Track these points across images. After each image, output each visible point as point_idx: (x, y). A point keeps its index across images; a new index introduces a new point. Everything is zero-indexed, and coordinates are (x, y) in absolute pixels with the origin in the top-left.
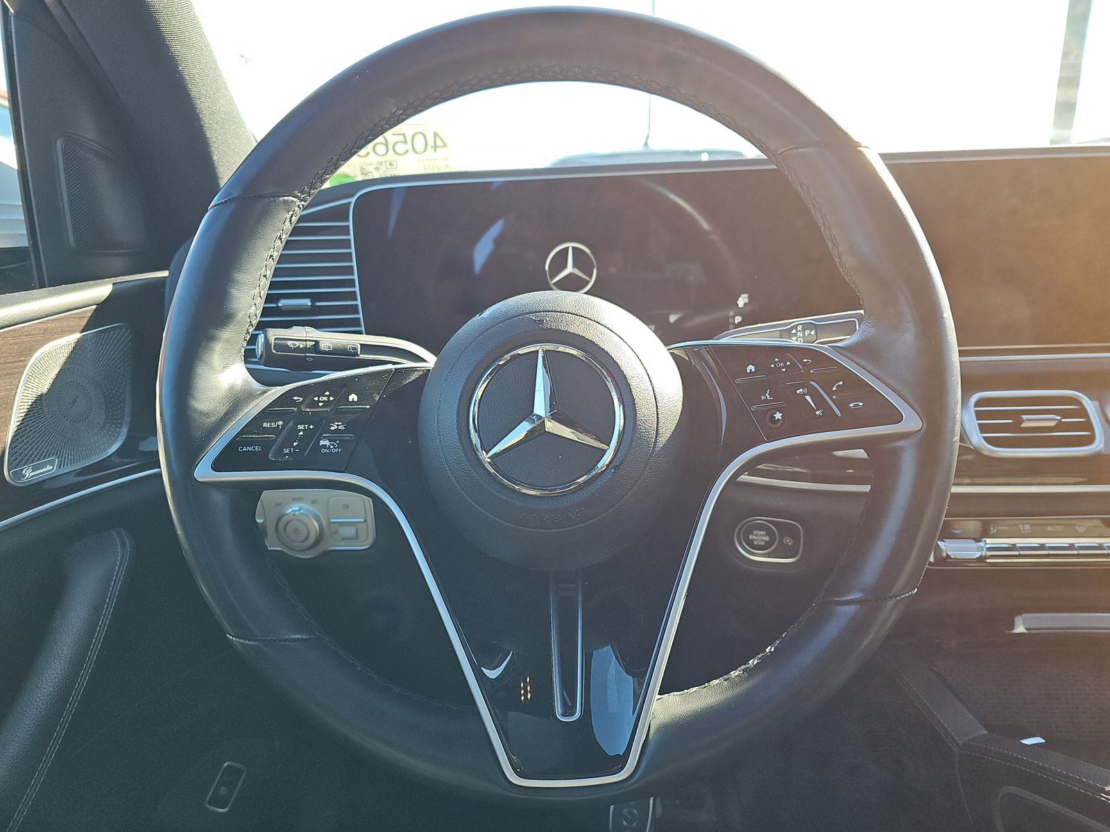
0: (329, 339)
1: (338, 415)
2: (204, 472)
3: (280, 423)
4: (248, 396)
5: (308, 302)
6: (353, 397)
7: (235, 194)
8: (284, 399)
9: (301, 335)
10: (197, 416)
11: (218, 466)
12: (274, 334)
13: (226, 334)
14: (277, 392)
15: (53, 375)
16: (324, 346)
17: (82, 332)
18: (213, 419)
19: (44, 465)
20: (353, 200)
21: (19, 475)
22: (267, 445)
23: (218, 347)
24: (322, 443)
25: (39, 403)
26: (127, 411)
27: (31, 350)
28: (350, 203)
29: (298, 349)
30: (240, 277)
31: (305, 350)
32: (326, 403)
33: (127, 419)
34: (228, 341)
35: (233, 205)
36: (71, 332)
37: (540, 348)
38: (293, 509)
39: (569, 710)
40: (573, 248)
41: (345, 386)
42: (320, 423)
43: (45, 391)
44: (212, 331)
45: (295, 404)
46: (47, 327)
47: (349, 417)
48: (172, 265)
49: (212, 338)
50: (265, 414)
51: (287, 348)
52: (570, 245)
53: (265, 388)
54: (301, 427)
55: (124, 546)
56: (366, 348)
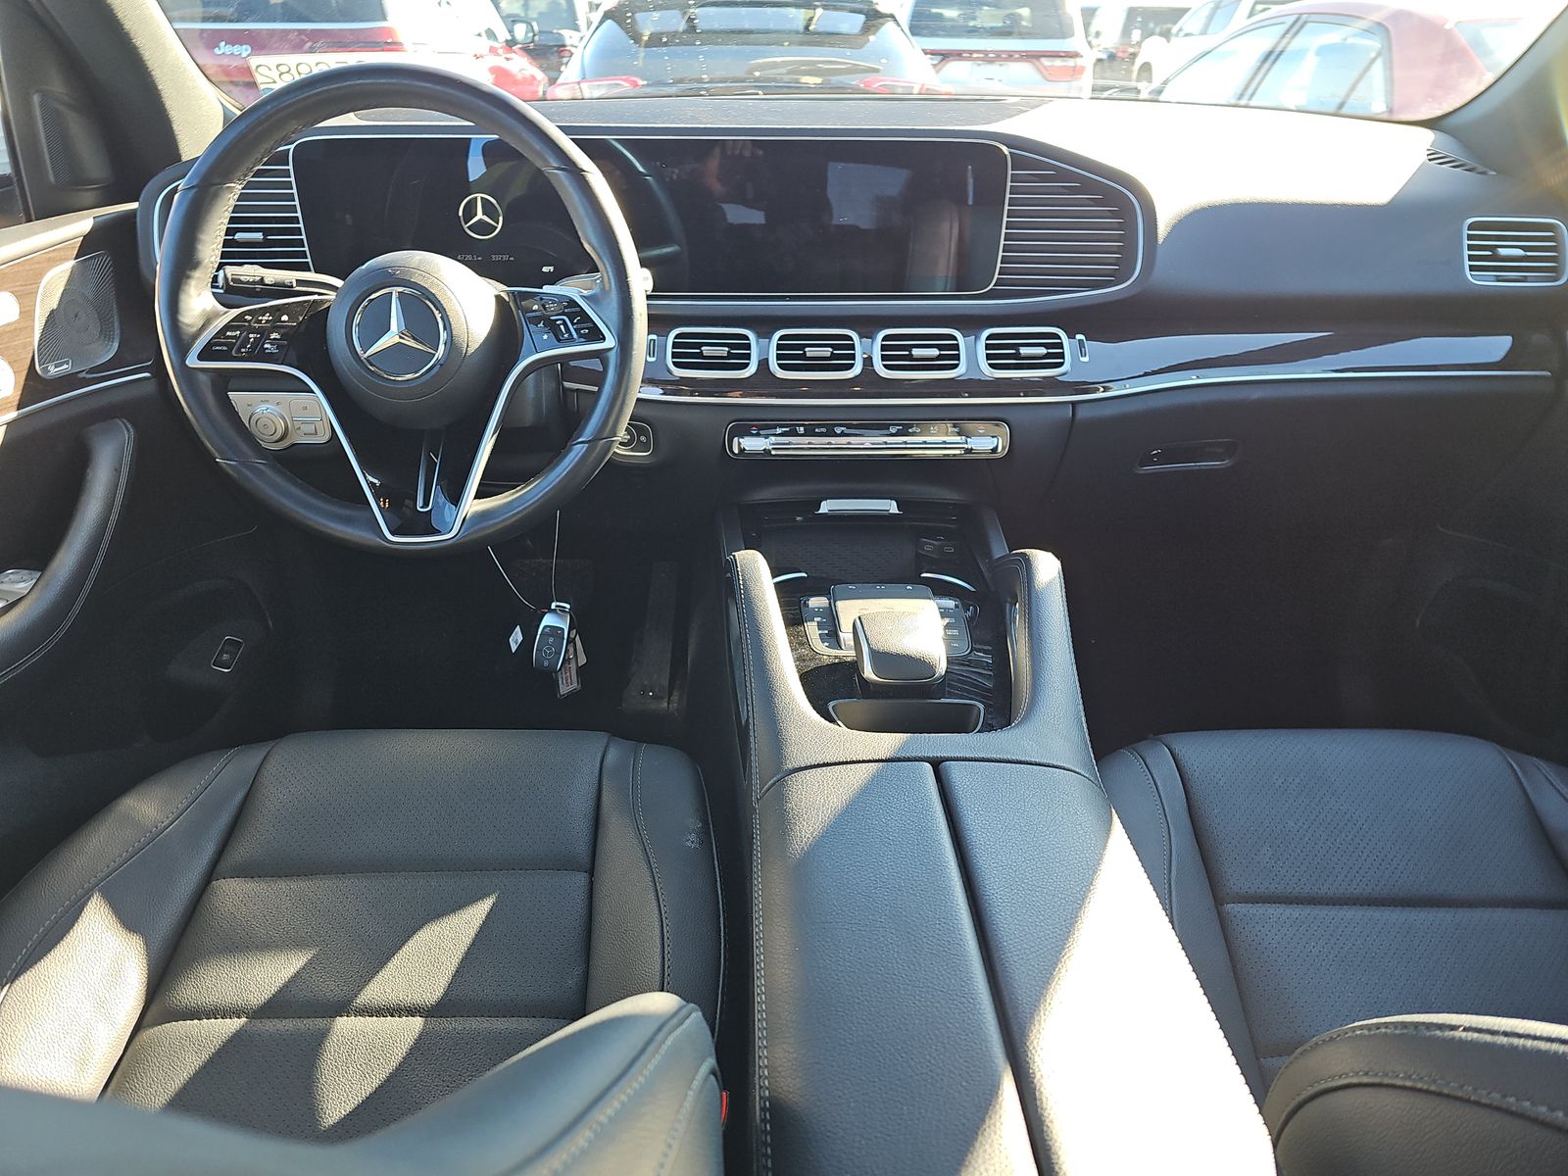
0: (272, 276)
1: (274, 329)
2: (192, 361)
3: (238, 332)
4: (217, 315)
5: (259, 236)
6: (285, 318)
7: (194, 183)
8: (240, 318)
9: (250, 272)
10: (185, 327)
11: (201, 357)
12: (230, 271)
13: (197, 274)
14: (235, 312)
15: (59, 294)
16: (267, 281)
17: (76, 259)
18: (195, 329)
19: (61, 364)
20: (292, 147)
21: (45, 370)
22: (231, 346)
23: (193, 283)
24: (266, 346)
25: (52, 316)
26: (116, 324)
27: (41, 275)
28: (289, 150)
29: (248, 282)
30: (203, 237)
31: (254, 283)
32: (267, 321)
33: (117, 332)
34: (199, 278)
35: (194, 191)
36: (67, 259)
37: (395, 291)
38: (261, 409)
39: (426, 504)
40: (482, 198)
41: (279, 310)
42: (264, 333)
43: (55, 307)
44: (188, 273)
45: (246, 321)
46: (49, 256)
47: (283, 331)
48: (141, 199)
49: (188, 277)
50: (227, 327)
51: (242, 282)
52: (479, 196)
53: (226, 310)
54: (251, 336)
55: (128, 430)
56: (300, 282)
